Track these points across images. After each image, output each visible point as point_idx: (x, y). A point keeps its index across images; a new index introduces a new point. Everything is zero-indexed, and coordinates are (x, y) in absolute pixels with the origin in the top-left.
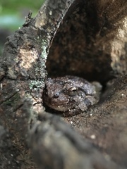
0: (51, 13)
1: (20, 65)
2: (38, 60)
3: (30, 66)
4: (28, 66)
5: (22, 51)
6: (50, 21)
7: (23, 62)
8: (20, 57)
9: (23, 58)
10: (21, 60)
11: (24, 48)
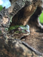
0: (15, 10)
1: (3, 22)
2: (8, 22)
3: (6, 23)
4: (5, 23)
5: (4, 18)
6: (14, 12)
7: (4, 22)
8: (3, 20)
9: (4, 20)
10: (3, 21)
11: (5, 17)
